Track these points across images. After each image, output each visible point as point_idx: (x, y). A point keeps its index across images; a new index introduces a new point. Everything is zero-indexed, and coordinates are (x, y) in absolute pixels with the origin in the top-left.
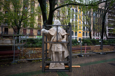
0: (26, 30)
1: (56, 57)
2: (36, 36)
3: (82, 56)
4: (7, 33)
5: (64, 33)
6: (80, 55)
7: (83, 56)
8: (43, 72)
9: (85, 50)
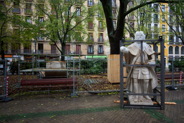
0: (69, 45)
1: (139, 88)
2: (85, 55)
3: (175, 90)
4: (42, 52)
5: (151, 51)
6: (171, 87)
7: (176, 88)
8: (121, 108)
9: (179, 78)
